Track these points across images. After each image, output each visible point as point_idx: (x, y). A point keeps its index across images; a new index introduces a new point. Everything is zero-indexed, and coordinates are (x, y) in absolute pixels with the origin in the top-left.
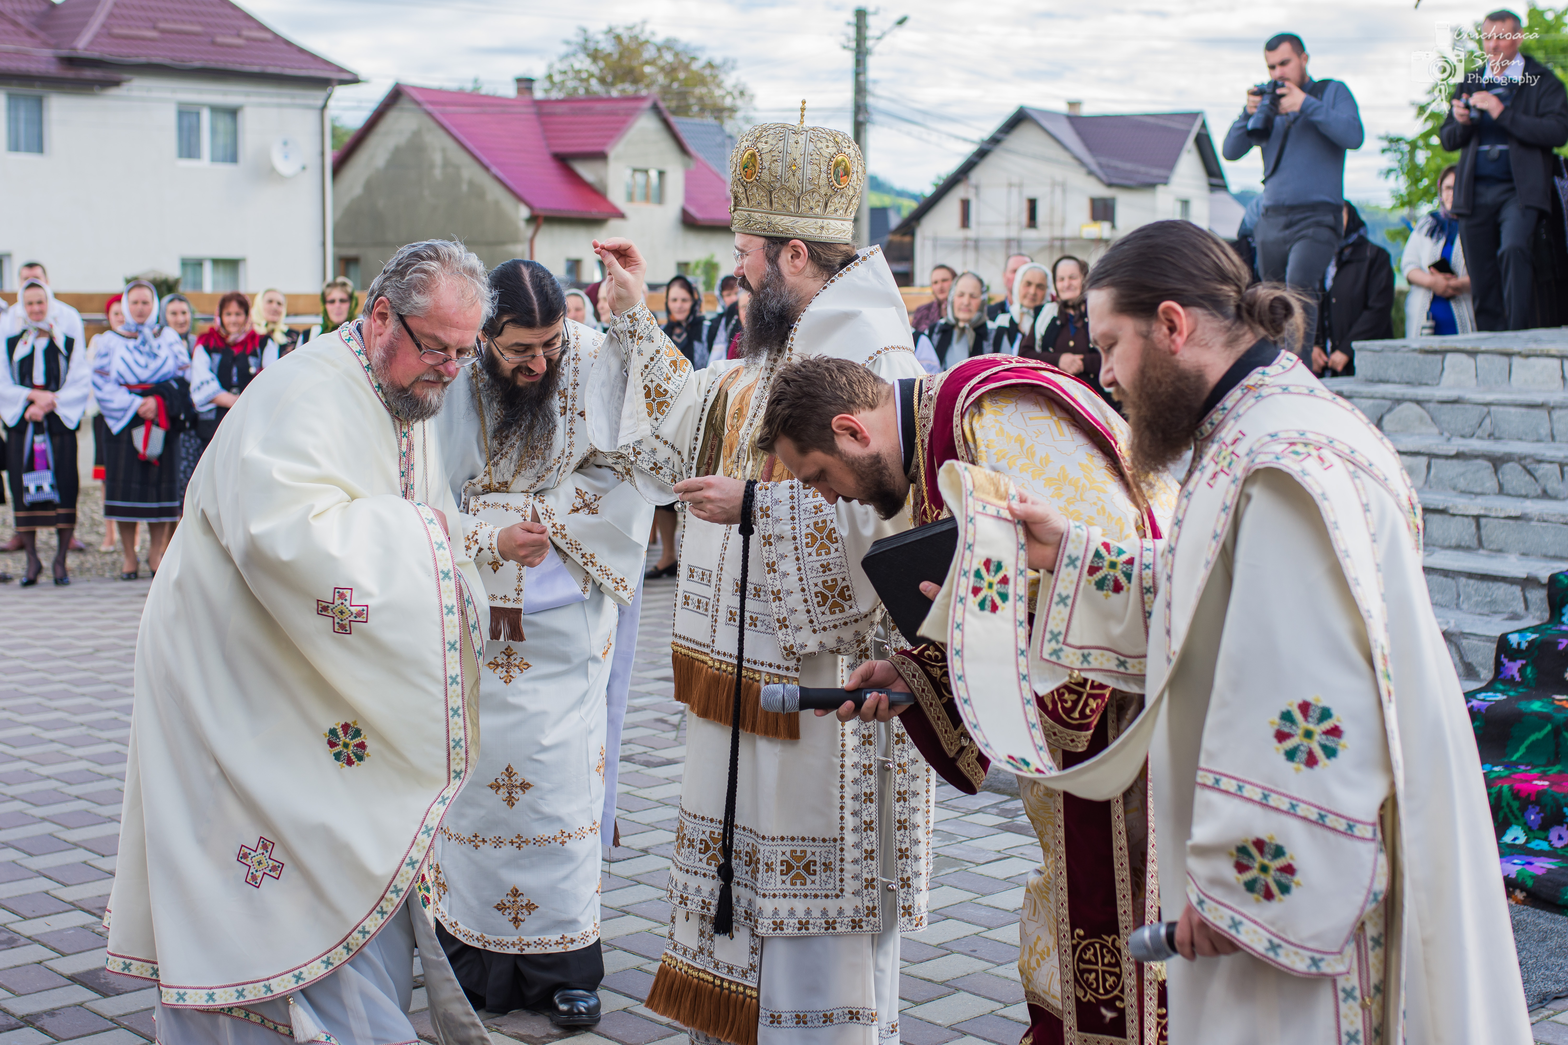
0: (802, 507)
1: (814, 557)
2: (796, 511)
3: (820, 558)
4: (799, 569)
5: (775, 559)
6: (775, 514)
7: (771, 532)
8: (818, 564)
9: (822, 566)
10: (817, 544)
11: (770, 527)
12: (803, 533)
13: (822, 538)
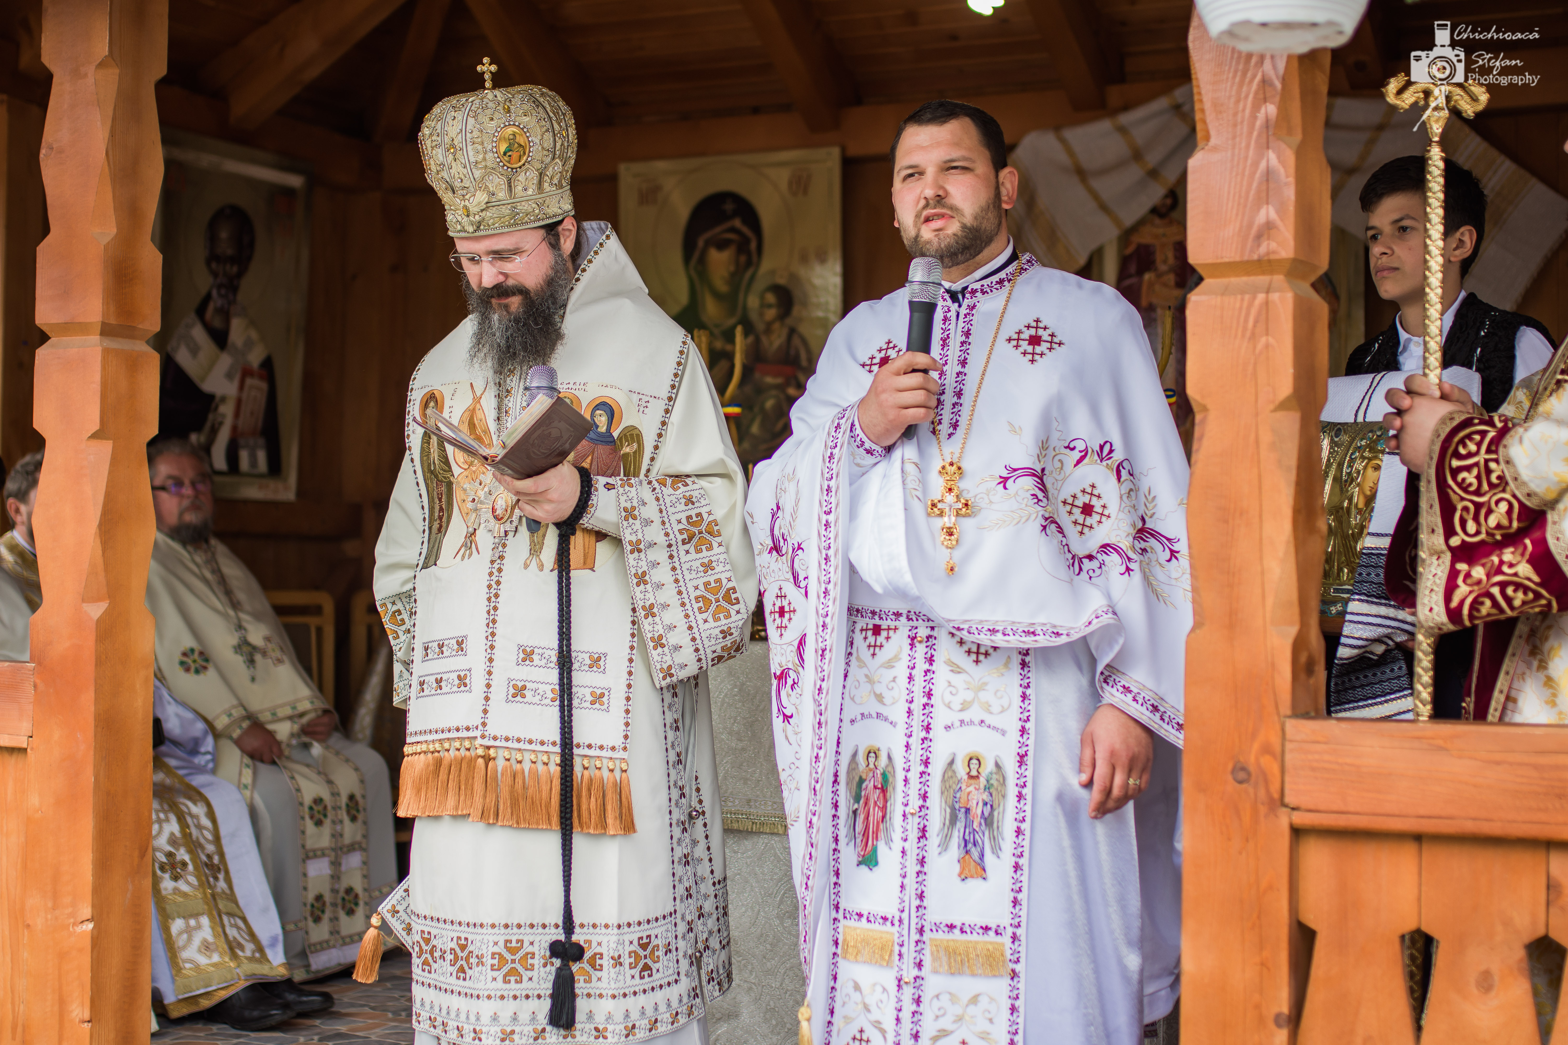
0: (685, 567)
1: (712, 623)
2: (679, 571)
3: (719, 623)
4: (694, 639)
5: (661, 632)
6: (655, 579)
7: (652, 601)
8: (717, 631)
9: (722, 632)
10: (714, 606)
11: (650, 595)
12: (692, 597)
13: (717, 601)
